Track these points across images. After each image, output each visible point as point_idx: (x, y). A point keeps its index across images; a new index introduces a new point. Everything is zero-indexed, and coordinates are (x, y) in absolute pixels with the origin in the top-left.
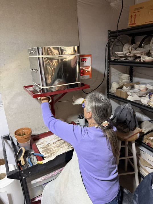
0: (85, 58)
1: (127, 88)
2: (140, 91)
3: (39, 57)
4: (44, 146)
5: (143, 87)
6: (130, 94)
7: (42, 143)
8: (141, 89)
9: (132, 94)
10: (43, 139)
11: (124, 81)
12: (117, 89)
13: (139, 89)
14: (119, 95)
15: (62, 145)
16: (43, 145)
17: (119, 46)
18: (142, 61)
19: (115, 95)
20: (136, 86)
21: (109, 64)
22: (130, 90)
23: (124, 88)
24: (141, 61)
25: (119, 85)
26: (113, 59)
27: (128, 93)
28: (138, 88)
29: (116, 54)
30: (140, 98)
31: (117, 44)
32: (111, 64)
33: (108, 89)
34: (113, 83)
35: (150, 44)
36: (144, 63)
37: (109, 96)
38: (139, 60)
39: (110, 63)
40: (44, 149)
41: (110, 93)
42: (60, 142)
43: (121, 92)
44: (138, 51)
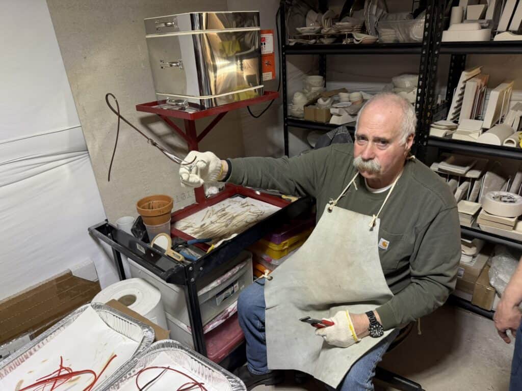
0: (264, 36)
1: (325, 101)
2: (353, 104)
3: (193, 33)
4: (195, 230)
5: (355, 96)
6: (337, 111)
7: (189, 227)
8: (354, 100)
9: (340, 111)
10: (182, 220)
11: (314, 89)
12: (306, 105)
13: (350, 101)
14: (311, 118)
15: (231, 222)
16: (191, 229)
17: (298, 15)
18: (356, 43)
19: (301, 119)
20: (343, 95)
21: (286, 54)
22: (333, 104)
23: (320, 101)
24: (353, 42)
25: (308, 99)
26: (292, 42)
27: (332, 111)
28: (347, 99)
29: (297, 31)
30: (353, 117)
31: (296, 10)
32: (288, 54)
33: (285, 109)
34: (295, 95)
35: (363, 8)
36: (362, 46)
37: (289, 123)
38: (349, 41)
39: (288, 51)
40: (198, 234)
41: (290, 118)
42: (225, 219)
43: (315, 110)
44: (346, 24)
